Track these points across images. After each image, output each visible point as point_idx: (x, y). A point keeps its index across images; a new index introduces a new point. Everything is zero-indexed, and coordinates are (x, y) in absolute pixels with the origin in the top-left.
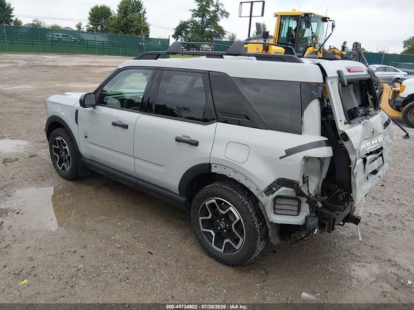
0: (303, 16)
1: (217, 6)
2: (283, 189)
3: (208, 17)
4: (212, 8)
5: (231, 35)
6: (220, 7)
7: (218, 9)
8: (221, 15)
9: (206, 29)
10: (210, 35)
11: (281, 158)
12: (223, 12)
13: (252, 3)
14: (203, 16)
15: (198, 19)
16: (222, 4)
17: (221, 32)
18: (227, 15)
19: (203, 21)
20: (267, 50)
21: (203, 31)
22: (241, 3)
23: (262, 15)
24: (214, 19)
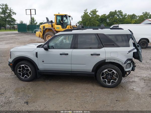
0: (64, 15)
1: (10, 10)
2: (129, 61)
3: (7, 15)
4: (8, 11)
5: (21, 21)
6: (12, 11)
7: (11, 12)
8: (13, 14)
9: (7, 19)
10: (9, 21)
11: (127, 54)
12: (13, 13)
13: (31, 10)
14: (4, 14)
15: (3, 15)
16: (12, 10)
17: (14, 20)
18: (15, 14)
19: (5, 17)
20: (53, 27)
21: (6, 20)
22: (26, 10)
23: (35, 14)
24: (10, 15)
